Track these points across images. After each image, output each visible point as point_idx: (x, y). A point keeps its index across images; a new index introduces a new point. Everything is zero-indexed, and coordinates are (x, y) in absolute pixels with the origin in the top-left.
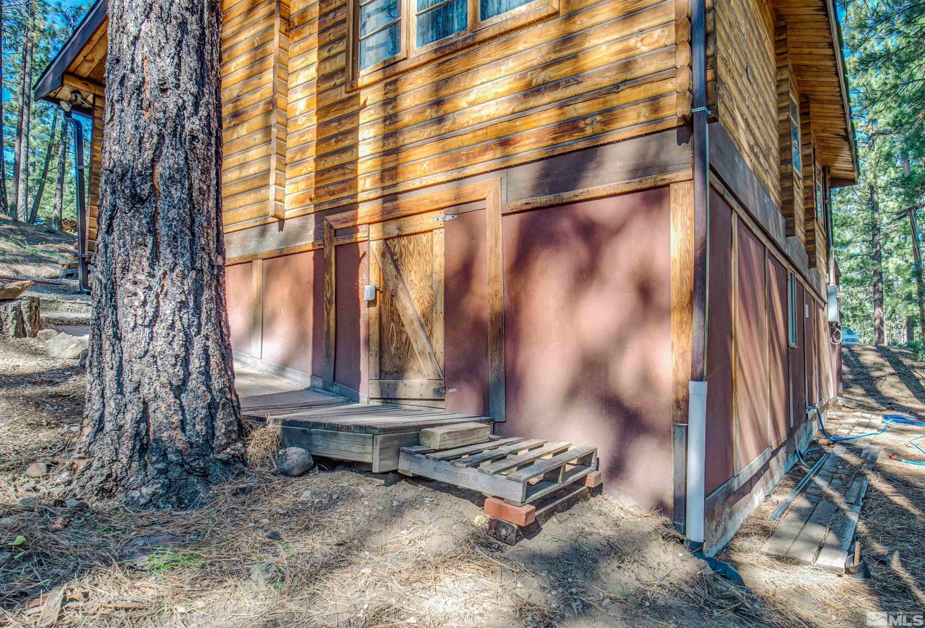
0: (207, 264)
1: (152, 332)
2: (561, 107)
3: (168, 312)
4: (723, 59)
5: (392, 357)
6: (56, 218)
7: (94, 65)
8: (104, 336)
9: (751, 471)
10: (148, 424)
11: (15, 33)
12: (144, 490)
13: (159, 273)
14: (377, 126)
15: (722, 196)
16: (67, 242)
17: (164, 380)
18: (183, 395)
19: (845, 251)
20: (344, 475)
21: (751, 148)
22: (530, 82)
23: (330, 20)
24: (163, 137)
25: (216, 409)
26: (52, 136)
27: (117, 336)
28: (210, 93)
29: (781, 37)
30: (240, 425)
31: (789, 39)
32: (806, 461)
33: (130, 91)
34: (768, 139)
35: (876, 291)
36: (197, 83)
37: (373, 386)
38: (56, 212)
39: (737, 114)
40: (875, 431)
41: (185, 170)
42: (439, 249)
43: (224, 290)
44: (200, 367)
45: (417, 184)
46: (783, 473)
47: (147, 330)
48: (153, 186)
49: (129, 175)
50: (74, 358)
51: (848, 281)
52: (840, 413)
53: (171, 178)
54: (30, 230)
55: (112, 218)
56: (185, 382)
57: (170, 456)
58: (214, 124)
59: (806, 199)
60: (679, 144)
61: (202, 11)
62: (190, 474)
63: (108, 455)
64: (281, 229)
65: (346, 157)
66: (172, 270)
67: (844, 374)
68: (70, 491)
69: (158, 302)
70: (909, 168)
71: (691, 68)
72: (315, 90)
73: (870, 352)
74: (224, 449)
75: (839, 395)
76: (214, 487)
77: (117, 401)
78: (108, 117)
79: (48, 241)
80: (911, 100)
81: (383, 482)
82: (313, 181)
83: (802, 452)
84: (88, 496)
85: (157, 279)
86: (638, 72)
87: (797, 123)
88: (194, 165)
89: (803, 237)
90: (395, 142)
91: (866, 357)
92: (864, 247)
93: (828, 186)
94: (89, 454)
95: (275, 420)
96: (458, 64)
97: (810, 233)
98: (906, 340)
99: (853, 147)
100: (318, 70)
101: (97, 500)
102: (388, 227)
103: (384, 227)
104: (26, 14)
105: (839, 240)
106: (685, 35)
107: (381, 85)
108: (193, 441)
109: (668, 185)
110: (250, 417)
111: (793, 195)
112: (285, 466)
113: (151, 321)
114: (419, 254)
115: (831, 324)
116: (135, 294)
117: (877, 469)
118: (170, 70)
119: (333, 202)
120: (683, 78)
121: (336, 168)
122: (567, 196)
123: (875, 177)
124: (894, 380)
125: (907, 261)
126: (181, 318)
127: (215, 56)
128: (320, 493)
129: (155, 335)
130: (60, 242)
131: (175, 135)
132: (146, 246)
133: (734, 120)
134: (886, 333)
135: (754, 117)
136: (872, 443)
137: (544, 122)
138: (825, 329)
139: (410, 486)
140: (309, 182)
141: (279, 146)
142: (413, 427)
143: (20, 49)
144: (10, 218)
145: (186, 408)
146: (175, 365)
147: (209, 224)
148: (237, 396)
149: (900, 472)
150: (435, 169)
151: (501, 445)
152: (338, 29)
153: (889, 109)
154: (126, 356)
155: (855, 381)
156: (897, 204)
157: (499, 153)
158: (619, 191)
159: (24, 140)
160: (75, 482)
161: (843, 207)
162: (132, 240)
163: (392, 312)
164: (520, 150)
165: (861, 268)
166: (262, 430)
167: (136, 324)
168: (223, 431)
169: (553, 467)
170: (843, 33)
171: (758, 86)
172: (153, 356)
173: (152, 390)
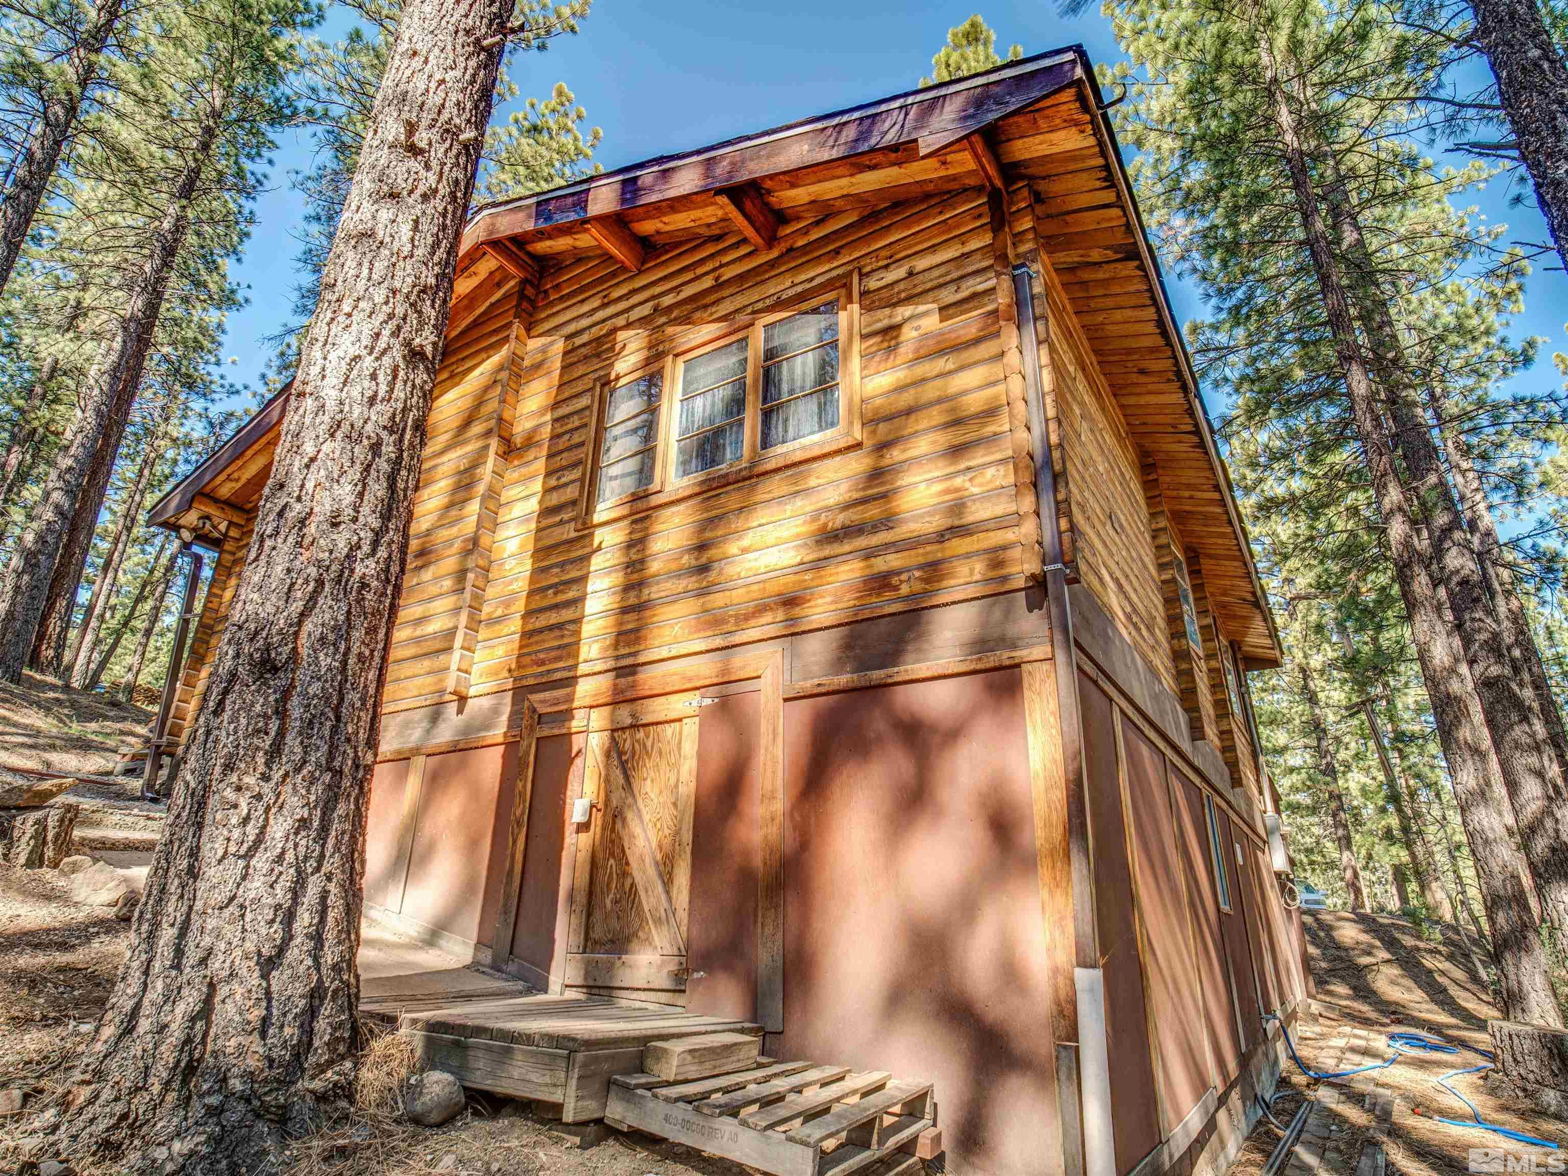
0: (350, 763)
1: (247, 867)
2: (867, 558)
3: (279, 835)
4: (1079, 504)
5: (607, 916)
6: (128, 685)
7: (239, 485)
8: (172, 870)
9: (1188, 1135)
10: (209, 1024)
11: (138, 441)
12: (177, 1146)
13: (277, 776)
14: (614, 575)
15: (1095, 683)
16: (134, 720)
17: (250, 946)
18: (274, 973)
19: (1281, 761)
20: (512, 1125)
21: (1129, 617)
22: (825, 525)
23: (562, 443)
24: (323, 583)
25: (322, 999)
26: (151, 572)
27: (193, 873)
28: (397, 529)
29: (1151, 477)
30: (355, 1029)
31: (1161, 479)
32: (1277, 1115)
33: (290, 524)
34: (1151, 605)
35: (1338, 824)
36: (382, 516)
37: (573, 964)
38: (130, 676)
39: (1104, 572)
40: (1379, 1062)
41: (344, 628)
42: (690, 747)
43: (368, 803)
44: (310, 925)
45: (664, 653)
46: (1241, 1140)
47: (241, 863)
48: (295, 649)
49: (264, 634)
50: (109, 905)
51: (1295, 808)
52: (1317, 1029)
53: (322, 639)
54: (84, 701)
55: (226, 692)
56: (281, 950)
57: (232, 1081)
58: (395, 569)
59: (1213, 686)
60: (1030, 610)
61: (404, 430)
62: (258, 1116)
63: (131, 1076)
64: (460, 711)
65: (567, 614)
66: (298, 770)
67: (1313, 959)
68: (52, 1144)
69: (267, 819)
70: (1351, 645)
71: (1038, 515)
72: (533, 526)
73: (1347, 924)
74: (323, 1072)
75: (1310, 995)
76: (294, 1144)
77: (168, 981)
78: (253, 555)
79: (106, 718)
80: (1336, 555)
81: (577, 1140)
82: (516, 645)
83: (1267, 1098)
84: (79, 1156)
85: (272, 784)
86: (969, 518)
87: (1185, 584)
88: (357, 622)
89: (1217, 741)
90: (638, 597)
91: (1342, 932)
92: (1307, 756)
93: (1241, 668)
94: (99, 1075)
95: (414, 1022)
96: (731, 500)
97: (1225, 734)
98: (1398, 904)
99: (1267, 617)
100: (540, 502)
101: (93, 1163)
102: (618, 712)
103: (613, 712)
104: (159, 420)
105: (1270, 745)
106: (1027, 478)
107: (626, 522)
108: (274, 1055)
109: (1018, 666)
110: (371, 1015)
111: (1194, 681)
112: (418, 1107)
113: (249, 849)
114: (660, 753)
115: (1278, 875)
116: (235, 806)
117: (1396, 1133)
118: (350, 499)
119: (541, 674)
120: (1029, 528)
121: (551, 628)
122: (877, 675)
123: (1306, 657)
124: (1394, 971)
125: (1374, 778)
126: (296, 845)
127: (411, 484)
128: (470, 1160)
129: (251, 871)
130: (124, 719)
131: (339, 582)
132: (267, 734)
133: (1101, 579)
134: (1365, 891)
135: (1127, 577)
136: (1377, 1085)
137: (843, 577)
138: (1272, 886)
139: (622, 1149)
140: (510, 647)
141: (475, 597)
142: (634, 1038)
143: (139, 460)
144: (60, 683)
145: (275, 996)
146: (273, 921)
147: (364, 704)
148: (357, 977)
149: (1436, 1139)
150: (690, 633)
151: (776, 1075)
152: (572, 454)
153: (1310, 567)
154: (199, 905)
155: (1332, 972)
156: (1343, 695)
157: (780, 615)
158: (950, 671)
159: (110, 575)
160: (63, 1128)
161: (1267, 697)
162: (248, 724)
163: (612, 841)
164: (810, 611)
165: (1309, 788)
166: (389, 1038)
167: (226, 853)
168: (327, 1038)
169: (863, 1117)
170: (1230, 470)
171: (1127, 536)
172: (242, 907)
173: (227, 964)
